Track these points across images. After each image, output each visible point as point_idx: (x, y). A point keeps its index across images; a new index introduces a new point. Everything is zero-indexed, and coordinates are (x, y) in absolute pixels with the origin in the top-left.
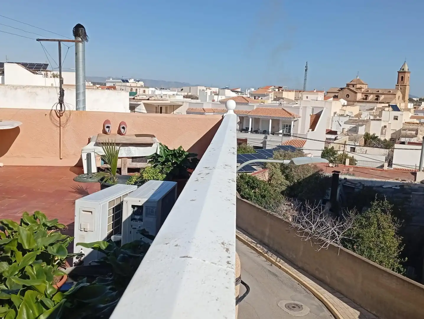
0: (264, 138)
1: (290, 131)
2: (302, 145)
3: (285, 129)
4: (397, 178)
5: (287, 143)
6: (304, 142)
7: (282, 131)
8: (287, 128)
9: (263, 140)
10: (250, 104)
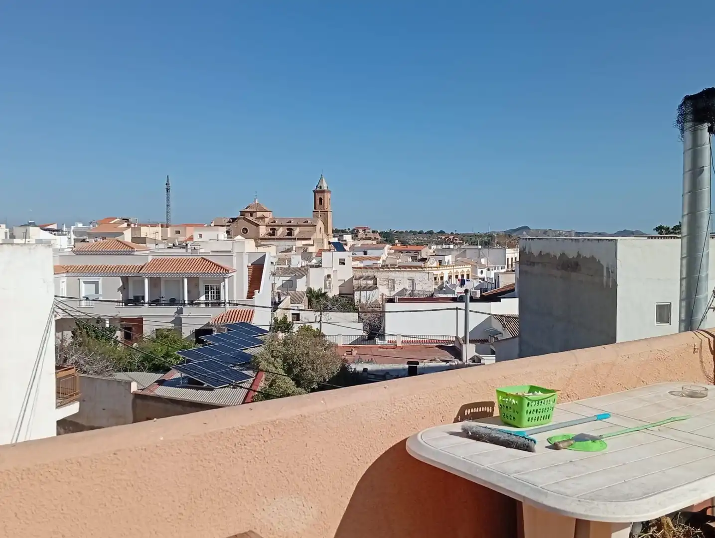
0: (177, 313)
1: (219, 296)
2: (249, 319)
3: (210, 292)
4: (432, 357)
5: (221, 317)
6: (251, 313)
7: (204, 296)
8: (214, 292)
9: (174, 316)
10: (136, 253)
